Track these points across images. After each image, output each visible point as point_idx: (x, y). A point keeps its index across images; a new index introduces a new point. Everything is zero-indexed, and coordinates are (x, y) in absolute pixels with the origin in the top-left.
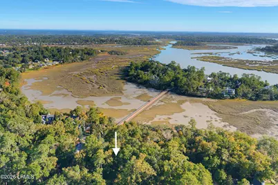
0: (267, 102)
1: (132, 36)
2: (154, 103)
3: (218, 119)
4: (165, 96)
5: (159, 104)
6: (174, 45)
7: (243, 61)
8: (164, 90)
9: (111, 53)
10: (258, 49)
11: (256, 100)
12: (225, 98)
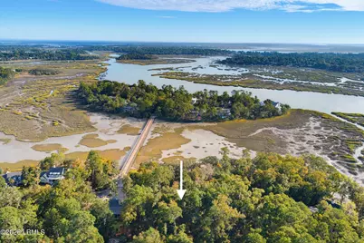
0: (266, 119)
1: (49, 47)
2: (146, 136)
3: (232, 144)
4: (155, 125)
5: (155, 136)
6: (117, 59)
7: (212, 76)
8: (149, 118)
9: (34, 72)
10: (219, 62)
11: (255, 119)
12: (224, 120)
